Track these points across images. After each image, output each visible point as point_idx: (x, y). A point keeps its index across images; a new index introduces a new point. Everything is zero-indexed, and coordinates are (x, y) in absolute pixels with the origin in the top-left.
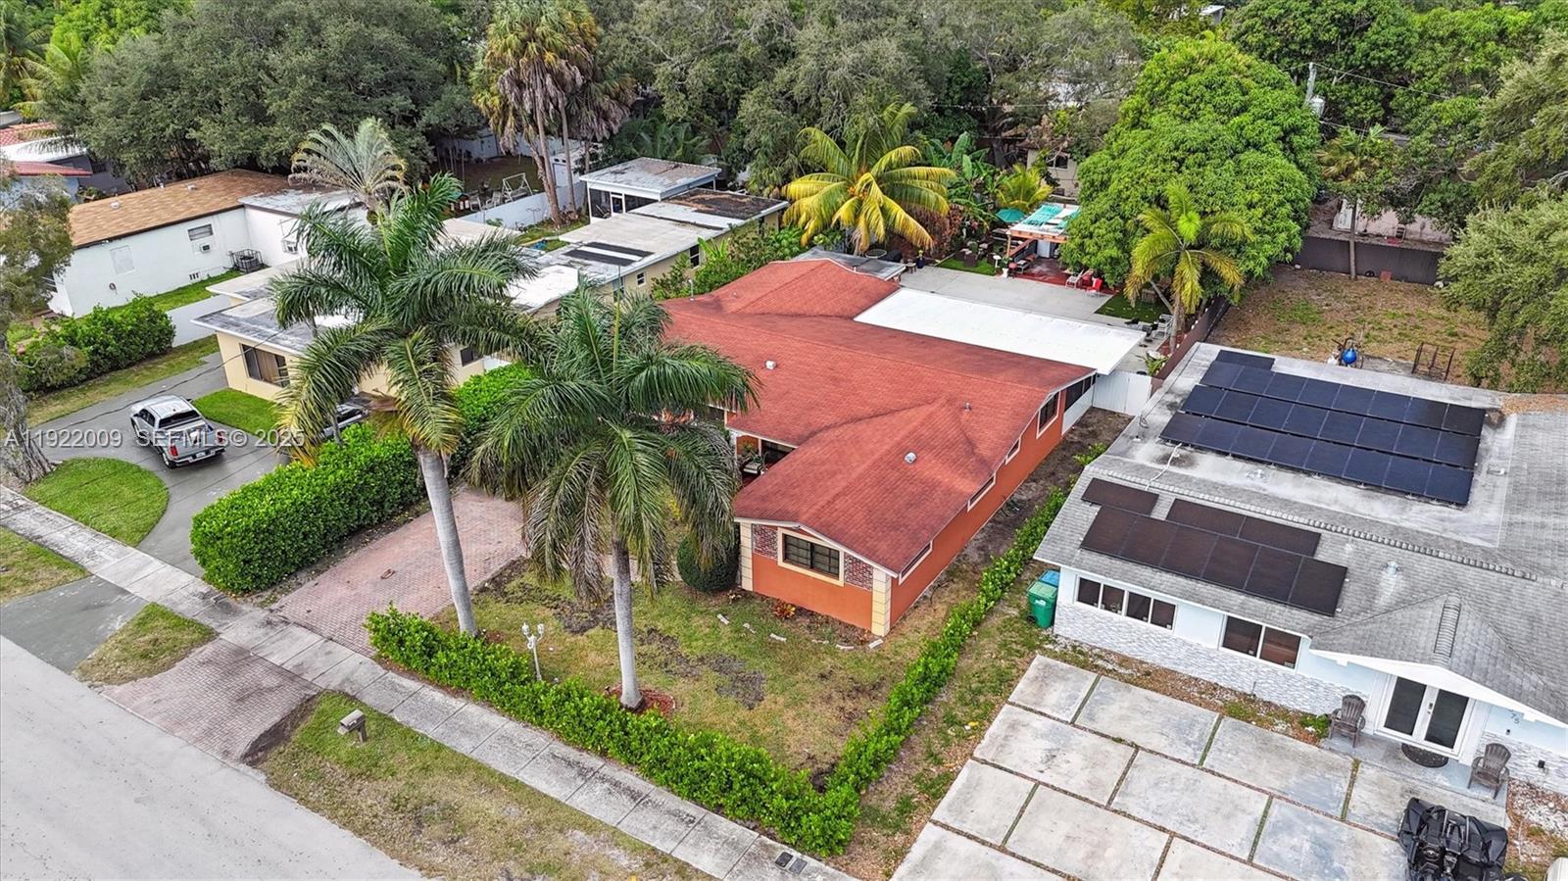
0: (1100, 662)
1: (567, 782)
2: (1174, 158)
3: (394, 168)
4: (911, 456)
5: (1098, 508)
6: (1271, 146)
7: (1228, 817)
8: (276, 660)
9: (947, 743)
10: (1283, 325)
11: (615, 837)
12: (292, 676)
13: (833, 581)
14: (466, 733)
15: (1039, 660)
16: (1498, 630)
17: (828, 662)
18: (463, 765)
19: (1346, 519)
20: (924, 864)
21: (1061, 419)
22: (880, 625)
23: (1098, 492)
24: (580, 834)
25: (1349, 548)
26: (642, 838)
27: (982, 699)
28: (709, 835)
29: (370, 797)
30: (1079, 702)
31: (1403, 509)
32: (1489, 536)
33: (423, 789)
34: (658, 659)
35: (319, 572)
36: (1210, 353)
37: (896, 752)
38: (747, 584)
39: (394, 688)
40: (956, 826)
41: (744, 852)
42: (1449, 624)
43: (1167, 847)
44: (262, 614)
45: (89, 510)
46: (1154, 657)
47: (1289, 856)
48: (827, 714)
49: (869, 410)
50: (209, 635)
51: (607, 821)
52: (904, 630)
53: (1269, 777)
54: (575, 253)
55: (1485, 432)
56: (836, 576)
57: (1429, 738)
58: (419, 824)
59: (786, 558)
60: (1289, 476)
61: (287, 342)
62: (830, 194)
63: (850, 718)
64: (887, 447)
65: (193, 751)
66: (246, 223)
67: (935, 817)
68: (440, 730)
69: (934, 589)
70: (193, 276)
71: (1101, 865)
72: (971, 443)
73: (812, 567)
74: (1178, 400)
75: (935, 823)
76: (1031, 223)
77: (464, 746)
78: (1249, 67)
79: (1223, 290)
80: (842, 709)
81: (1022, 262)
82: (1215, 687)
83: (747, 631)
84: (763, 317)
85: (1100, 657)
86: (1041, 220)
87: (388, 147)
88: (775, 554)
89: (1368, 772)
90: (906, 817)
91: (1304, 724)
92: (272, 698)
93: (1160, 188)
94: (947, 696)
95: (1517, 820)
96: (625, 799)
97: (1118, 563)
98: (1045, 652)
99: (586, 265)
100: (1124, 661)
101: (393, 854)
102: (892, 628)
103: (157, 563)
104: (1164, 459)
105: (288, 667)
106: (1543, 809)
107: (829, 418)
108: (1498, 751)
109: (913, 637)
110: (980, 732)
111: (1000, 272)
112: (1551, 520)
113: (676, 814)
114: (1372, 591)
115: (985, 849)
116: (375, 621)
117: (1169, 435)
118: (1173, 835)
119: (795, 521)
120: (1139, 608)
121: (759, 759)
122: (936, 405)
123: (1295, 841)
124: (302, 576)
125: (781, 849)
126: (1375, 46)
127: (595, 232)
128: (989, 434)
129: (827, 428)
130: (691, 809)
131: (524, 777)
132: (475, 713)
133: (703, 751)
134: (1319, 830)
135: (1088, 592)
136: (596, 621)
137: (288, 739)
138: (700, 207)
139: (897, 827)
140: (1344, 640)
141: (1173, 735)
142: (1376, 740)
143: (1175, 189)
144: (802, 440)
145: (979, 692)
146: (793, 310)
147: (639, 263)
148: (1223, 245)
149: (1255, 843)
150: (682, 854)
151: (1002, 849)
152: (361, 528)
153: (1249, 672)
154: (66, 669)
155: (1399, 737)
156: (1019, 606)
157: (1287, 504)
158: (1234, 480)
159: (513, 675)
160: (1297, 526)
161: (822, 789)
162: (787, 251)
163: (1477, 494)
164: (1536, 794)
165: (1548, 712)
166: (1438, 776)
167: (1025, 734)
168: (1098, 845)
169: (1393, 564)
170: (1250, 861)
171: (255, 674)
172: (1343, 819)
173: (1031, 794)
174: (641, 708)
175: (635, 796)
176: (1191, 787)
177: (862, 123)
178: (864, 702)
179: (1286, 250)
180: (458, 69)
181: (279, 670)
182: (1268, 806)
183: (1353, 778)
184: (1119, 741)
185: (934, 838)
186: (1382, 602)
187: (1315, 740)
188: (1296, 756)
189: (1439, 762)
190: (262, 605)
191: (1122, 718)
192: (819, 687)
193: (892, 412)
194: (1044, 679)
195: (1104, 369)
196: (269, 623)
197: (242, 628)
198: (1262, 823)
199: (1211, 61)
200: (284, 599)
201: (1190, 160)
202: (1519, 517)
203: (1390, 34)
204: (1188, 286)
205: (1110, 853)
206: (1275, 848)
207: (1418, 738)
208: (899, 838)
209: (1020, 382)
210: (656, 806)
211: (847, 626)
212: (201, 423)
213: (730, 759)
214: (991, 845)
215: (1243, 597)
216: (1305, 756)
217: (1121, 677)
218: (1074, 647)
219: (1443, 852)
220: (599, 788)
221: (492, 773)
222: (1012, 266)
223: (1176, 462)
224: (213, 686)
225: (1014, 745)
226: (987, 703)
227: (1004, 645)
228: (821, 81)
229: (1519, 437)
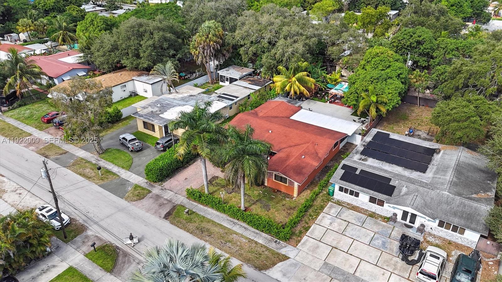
0: (343, 204)
1: (231, 225)
2: (371, 81)
3: (176, 75)
4: (303, 157)
5: (344, 171)
6: (395, 78)
7: (366, 236)
8: (165, 197)
9: (309, 220)
10: (398, 120)
11: (242, 236)
12: (170, 201)
13: (286, 185)
14: (209, 214)
15: (330, 203)
16: (424, 201)
17: (284, 202)
18: (209, 221)
19: (398, 175)
20: (304, 243)
21: (339, 146)
22: (295, 194)
23: (345, 167)
24: (235, 235)
25: (397, 182)
26: (247, 236)
27: (317, 211)
28: (261, 236)
29: (191, 226)
30: (338, 213)
31: (411, 173)
32: (428, 180)
33: (202, 225)
34: (248, 200)
35: (170, 178)
36: (375, 131)
37: (299, 222)
38: (266, 184)
39: (192, 204)
40: (311, 236)
41: (268, 240)
42: (414, 199)
43: (353, 242)
44: (160, 187)
45: (115, 162)
46: (354, 204)
47: (377, 244)
48: (285, 213)
49: (294, 144)
50: (150, 192)
51: (240, 233)
52: (301, 196)
53: (376, 229)
54: (219, 97)
55: (435, 155)
56: (286, 184)
57: (410, 222)
58: (202, 232)
59: (275, 179)
60: (388, 164)
61: (156, 122)
62: (284, 82)
63: (289, 214)
64: (298, 154)
65: (153, 216)
66: (134, 84)
67: (306, 234)
68: (203, 213)
69: (307, 186)
70: (121, 98)
71: (339, 244)
72: (317, 153)
73: (281, 181)
74: (366, 144)
75: (307, 236)
76: (335, 89)
77: (209, 217)
78: (392, 55)
79: (382, 113)
80: (287, 212)
81: (333, 99)
82: (367, 210)
83: (266, 195)
84: (268, 118)
85: (343, 203)
86: (338, 89)
87: (174, 70)
88: (273, 178)
89: (396, 229)
90: (301, 234)
91: (385, 219)
92: (167, 206)
93: (367, 88)
94: (310, 211)
95: (425, 239)
96: (243, 229)
97: (347, 183)
98: (331, 202)
99: (223, 100)
100: (348, 204)
101: (199, 238)
102: (298, 195)
103: (134, 175)
104: (360, 159)
105: (168, 199)
106: (431, 237)
107: (284, 146)
108: (423, 226)
109: (303, 197)
110: (316, 218)
111: (327, 102)
112: (442, 177)
113: (254, 232)
114: (400, 192)
115: (316, 241)
116: (188, 190)
117: (362, 153)
118: (354, 239)
119: (278, 172)
120: (352, 193)
121: (271, 221)
122: (310, 144)
123: (379, 241)
124: (167, 179)
125: (275, 239)
126: (425, 49)
127: (224, 90)
128: (321, 151)
129: (284, 148)
130: (257, 231)
131: (222, 223)
132: (210, 210)
133: (260, 220)
134: (384, 240)
135: (341, 189)
136: (233, 191)
137: (172, 214)
138: (250, 82)
139: (299, 236)
140: (392, 202)
141: (357, 220)
142: (399, 222)
143: (371, 88)
144: (279, 151)
145: (317, 210)
146: (275, 115)
147: (236, 100)
148: (381, 103)
149: (371, 242)
150: (256, 239)
151: (320, 241)
152: (178, 168)
153: (374, 208)
154: (122, 198)
155: (404, 222)
156: (326, 191)
157: (386, 171)
158: (375, 165)
159: (219, 203)
160: (387, 176)
161: (284, 228)
162: (272, 96)
163: (428, 170)
164: (430, 234)
165: (430, 218)
166: (411, 230)
167: (326, 219)
168: (339, 241)
169: (405, 186)
170: (369, 245)
171: (161, 201)
172: (389, 238)
173: (326, 231)
174: (245, 211)
175: (245, 228)
176: (359, 231)
177: (292, 65)
178: (292, 211)
179: (397, 104)
180: (185, 41)
181: (166, 200)
182: (374, 235)
183: (393, 230)
184: (345, 221)
185: (306, 238)
186: (402, 194)
187: (386, 222)
188: (382, 225)
189: (411, 227)
190: (159, 185)
191: (347, 216)
192: (282, 207)
193: (299, 145)
194: (331, 207)
195: (350, 134)
196: (162, 189)
197: (156, 190)
198: (373, 238)
199: (382, 53)
200: (164, 184)
201: (374, 81)
202: (436, 176)
203: (428, 46)
204: (373, 113)
205: (341, 242)
206: (374, 243)
207: (407, 222)
208: (299, 238)
209: (329, 138)
210: (250, 230)
211: (288, 194)
212: (137, 141)
213: (266, 221)
214: (318, 240)
215: (373, 192)
216: (384, 225)
217: (347, 207)
218: (338, 201)
219: (407, 244)
220: (238, 226)
221: (216, 223)
222: (330, 101)
223: (363, 160)
224: (154, 203)
225: (323, 221)
226: (318, 212)
227: (323, 200)
228: (283, 55)
229: (442, 156)
